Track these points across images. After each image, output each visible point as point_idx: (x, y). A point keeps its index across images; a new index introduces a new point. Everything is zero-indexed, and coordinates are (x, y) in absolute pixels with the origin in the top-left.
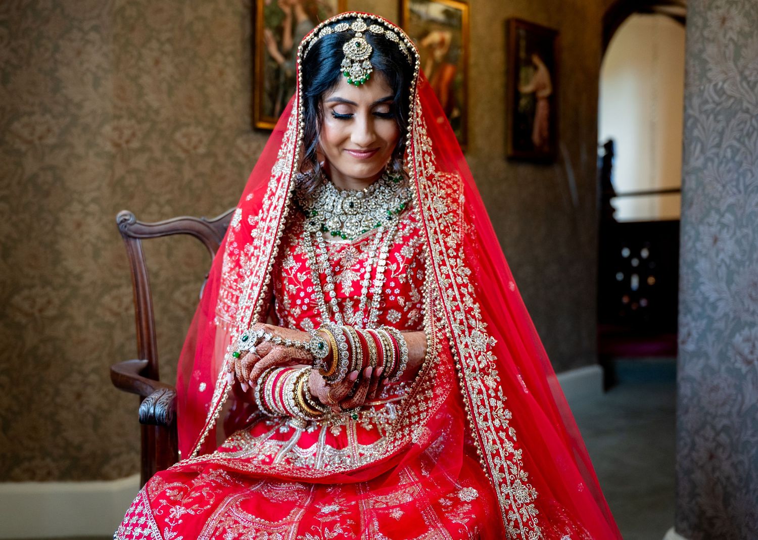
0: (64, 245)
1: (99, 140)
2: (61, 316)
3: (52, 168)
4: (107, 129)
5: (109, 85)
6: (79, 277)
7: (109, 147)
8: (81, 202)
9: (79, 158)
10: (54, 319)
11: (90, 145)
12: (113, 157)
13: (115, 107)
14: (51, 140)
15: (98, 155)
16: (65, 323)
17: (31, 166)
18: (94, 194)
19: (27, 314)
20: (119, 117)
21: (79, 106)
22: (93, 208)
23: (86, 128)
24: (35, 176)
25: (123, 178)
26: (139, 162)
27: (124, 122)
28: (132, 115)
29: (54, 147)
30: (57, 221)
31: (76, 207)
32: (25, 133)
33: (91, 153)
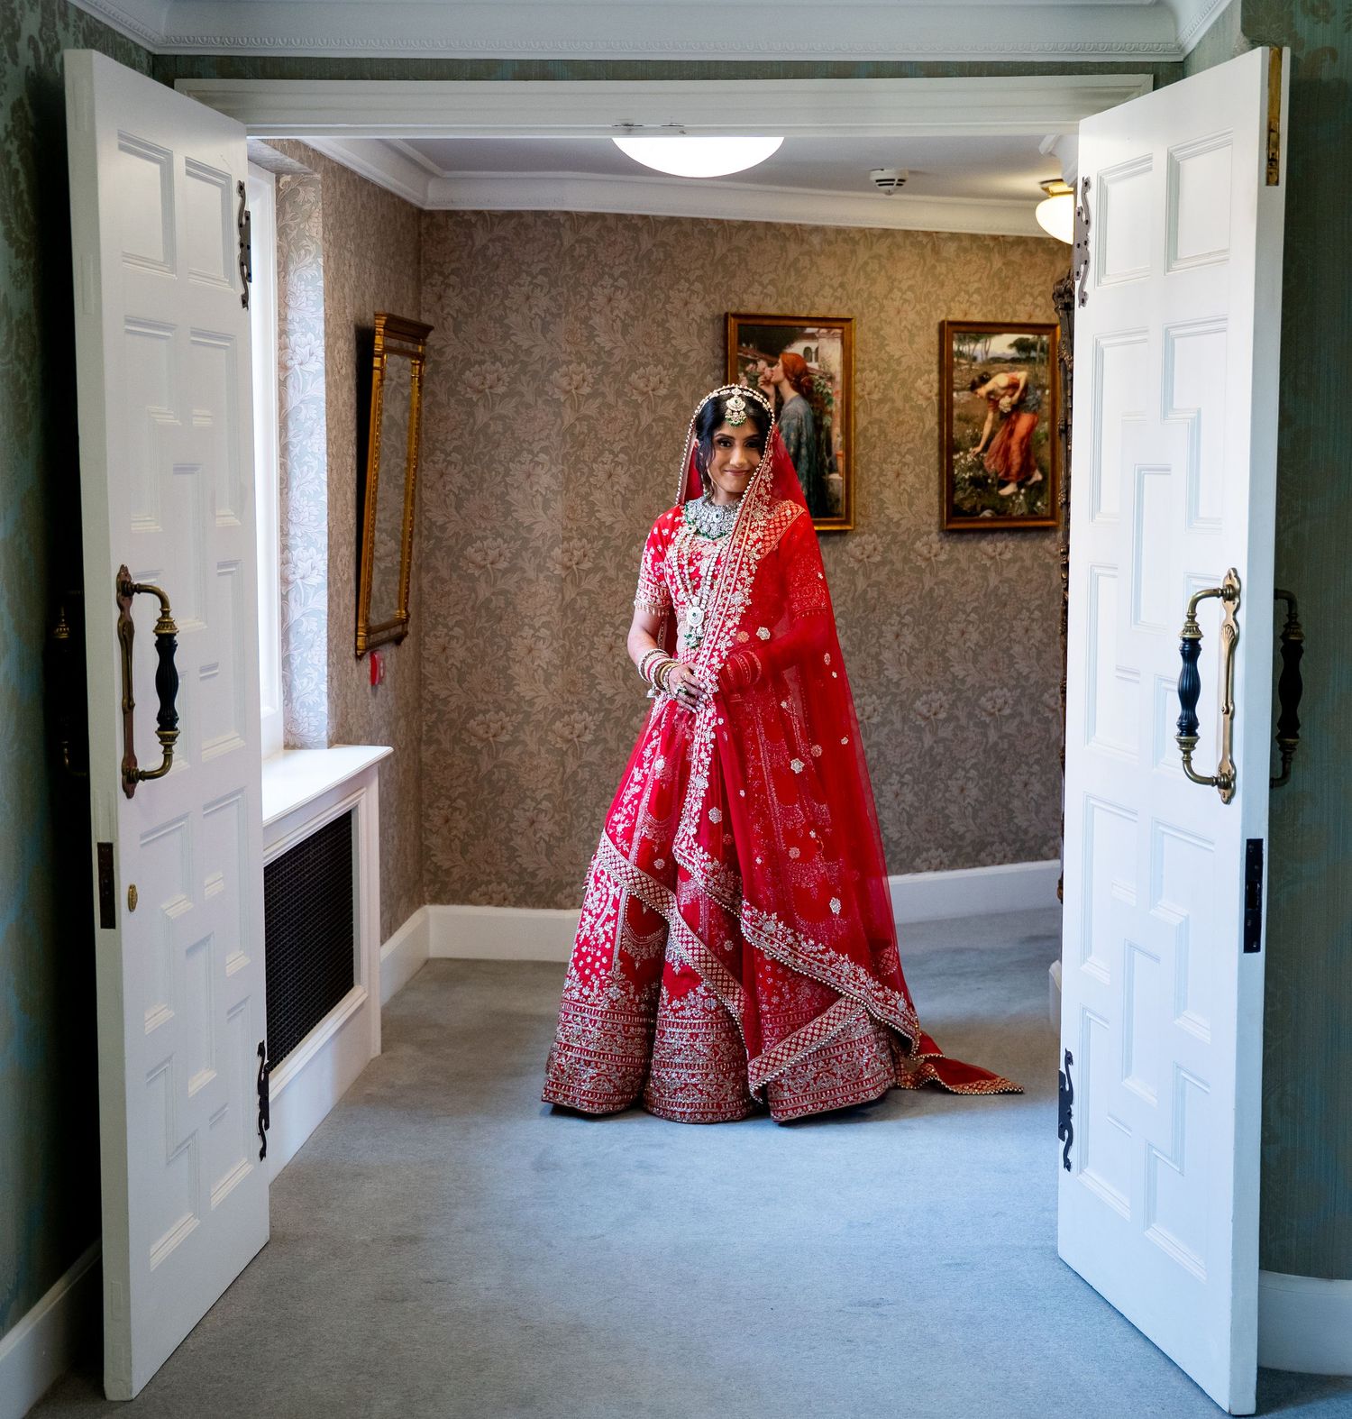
0: (516, 669)
1: (549, 564)
2: (514, 742)
3: (504, 592)
4: (557, 552)
5: (558, 507)
6: (531, 703)
7: (559, 571)
8: (532, 627)
9: (530, 582)
10: (508, 744)
11: (540, 568)
12: (564, 580)
13: (565, 529)
14: (502, 565)
15: (547, 578)
16: (518, 749)
17: (484, 591)
18: (544, 619)
19: (482, 740)
20: (569, 539)
21: (530, 529)
22: (544, 632)
23: (536, 552)
24: (489, 600)
25: (574, 600)
26: (591, 583)
27: (575, 543)
28: (583, 535)
29: (505, 572)
30: (509, 647)
31: (527, 632)
32: (478, 558)
33: (541, 577)
